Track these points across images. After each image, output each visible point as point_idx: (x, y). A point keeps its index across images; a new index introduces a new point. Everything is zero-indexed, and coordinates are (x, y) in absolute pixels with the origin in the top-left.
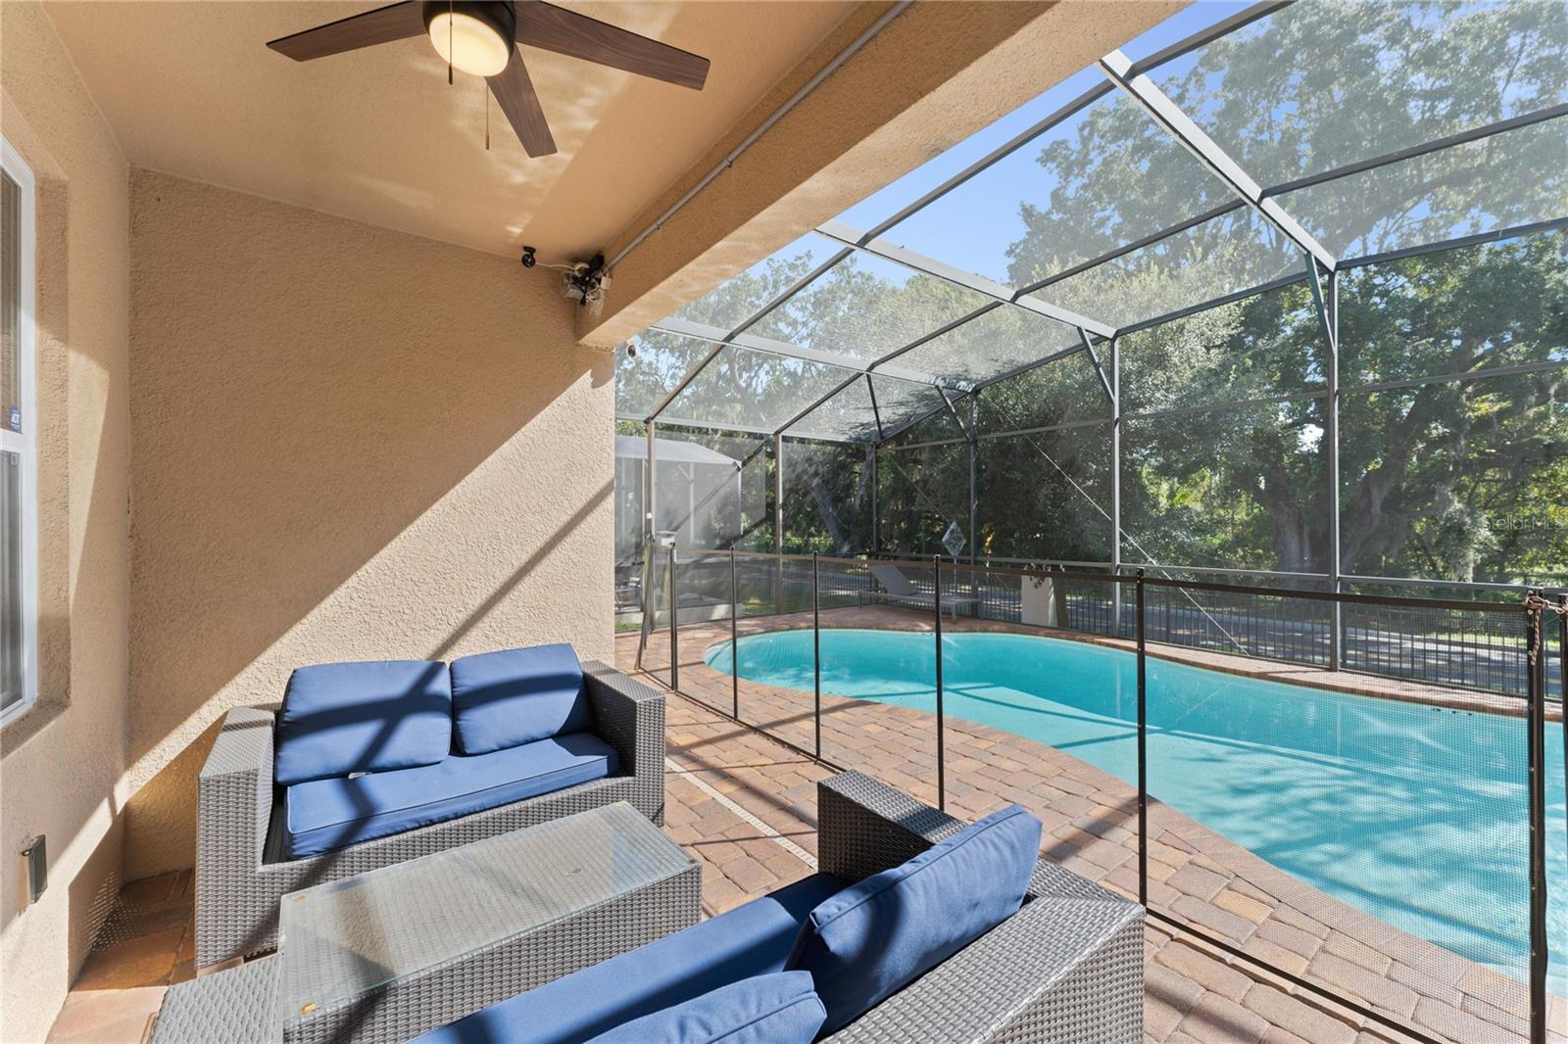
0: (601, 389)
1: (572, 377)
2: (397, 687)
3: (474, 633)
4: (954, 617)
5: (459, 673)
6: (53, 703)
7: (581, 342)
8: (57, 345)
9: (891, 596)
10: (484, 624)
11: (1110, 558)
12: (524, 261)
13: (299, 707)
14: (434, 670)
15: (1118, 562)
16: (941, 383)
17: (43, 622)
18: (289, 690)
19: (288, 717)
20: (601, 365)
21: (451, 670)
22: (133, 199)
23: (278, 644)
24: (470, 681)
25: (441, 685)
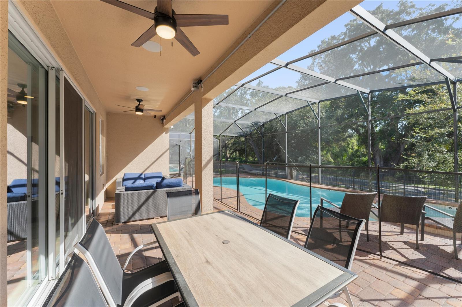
0: (167, 134)
1: (162, 133)
2: (137, 176)
3: (148, 170)
4: (256, 175)
5: (145, 175)
6: (103, 173)
7: (164, 127)
8: (103, 137)
9: (247, 171)
10: (149, 169)
11: (285, 162)
12: (154, 117)
13: (125, 178)
14: (141, 174)
15: (287, 162)
16: (253, 124)
17: (102, 165)
18: (124, 176)
19: (124, 179)
20: (167, 130)
21: (144, 175)
22: (107, 116)
23: (122, 170)
24: (146, 176)
25: (143, 176)
